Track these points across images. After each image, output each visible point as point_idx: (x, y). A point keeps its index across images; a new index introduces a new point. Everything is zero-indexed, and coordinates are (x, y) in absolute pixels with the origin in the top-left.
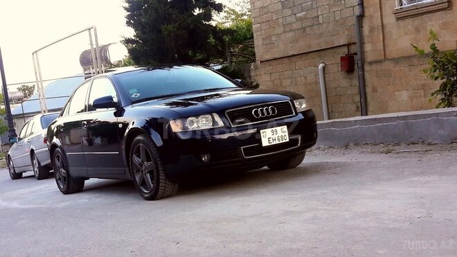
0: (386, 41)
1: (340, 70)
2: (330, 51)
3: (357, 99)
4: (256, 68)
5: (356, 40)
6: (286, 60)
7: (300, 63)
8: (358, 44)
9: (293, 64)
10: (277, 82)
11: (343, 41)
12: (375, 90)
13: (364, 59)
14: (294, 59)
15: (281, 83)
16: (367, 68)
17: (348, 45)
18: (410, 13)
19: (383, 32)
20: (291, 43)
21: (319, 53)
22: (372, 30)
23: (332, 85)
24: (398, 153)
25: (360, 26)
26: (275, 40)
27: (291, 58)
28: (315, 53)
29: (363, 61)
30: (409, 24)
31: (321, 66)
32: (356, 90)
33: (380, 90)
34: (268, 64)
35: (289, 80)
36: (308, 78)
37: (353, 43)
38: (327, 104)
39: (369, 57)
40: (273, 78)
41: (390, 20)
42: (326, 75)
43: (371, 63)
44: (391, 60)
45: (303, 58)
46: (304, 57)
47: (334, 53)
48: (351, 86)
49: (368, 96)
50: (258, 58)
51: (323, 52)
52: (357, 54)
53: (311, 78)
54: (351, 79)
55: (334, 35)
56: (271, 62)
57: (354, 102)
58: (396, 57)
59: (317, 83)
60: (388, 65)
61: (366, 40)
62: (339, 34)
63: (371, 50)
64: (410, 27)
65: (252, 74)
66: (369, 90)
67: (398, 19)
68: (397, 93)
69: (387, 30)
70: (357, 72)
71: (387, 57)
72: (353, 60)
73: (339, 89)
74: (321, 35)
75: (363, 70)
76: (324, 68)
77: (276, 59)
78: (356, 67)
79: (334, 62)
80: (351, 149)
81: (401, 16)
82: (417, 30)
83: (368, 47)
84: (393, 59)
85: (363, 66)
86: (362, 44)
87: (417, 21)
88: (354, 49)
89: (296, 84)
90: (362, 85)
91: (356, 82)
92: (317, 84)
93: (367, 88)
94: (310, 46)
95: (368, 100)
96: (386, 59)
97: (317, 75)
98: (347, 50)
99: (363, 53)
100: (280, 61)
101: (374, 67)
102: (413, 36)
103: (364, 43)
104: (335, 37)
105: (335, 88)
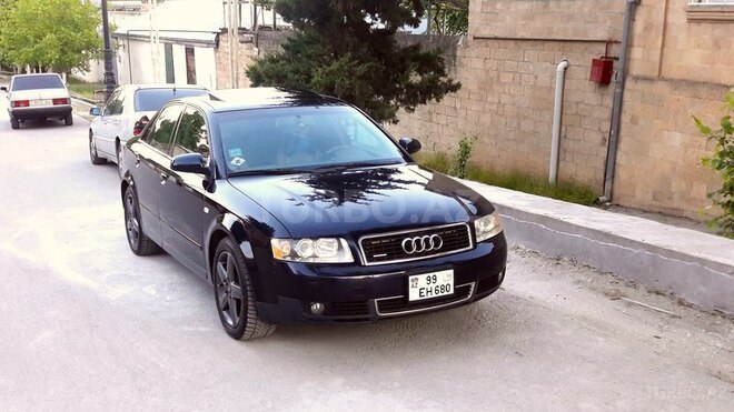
0: (666, 50)
1: (589, 77)
2: (578, 45)
3: (606, 126)
4: (466, 45)
5: (620, 37)
6: (512, 43)
7: (531, 52)
8: (622, 46)
9: (521, 52)
10: (493, 74)
11: (601, 35)
12: (634, 121)
13: (628, 70)
14: (523, 44)
15: (498, 77)
16: (629, 84)
17: (609, 43)
18: (710, 16)
19: (664, 35)
20: (523, 19)
21: (561, 44)
22: (648, 28)
23: (573, 98)
24: (630, 305)
25: (631, 18)
26: (502, 10)
27: (520, 43)
28: (557, 43)
29: (625, 73)
30: (707, 32)
31: (562, 65)
32: (606, 114)
33: (641, 122)
34: (484, 44)
35: (511, 76)
36: (539, 79)
37: (616, 42)
38: (561, 124)
39: (637, 68)
40: (488, 66)
41: (678, 19)
42: (567, 81)
43: (636, 79)
44: (667, 81)
45: (538, 47)
46: (539, 45)
47: (586, 49)
48: (601, 105)
49: (623, 127)
50: (471, 30)
51: (569, 44)
52: (618, 59)
53: (544, 80)
54: (602, 95)
55: (589, 23)
56: (490, 42)
57: (600, 130)
58: (677, 77)
59: (551, 89)
60: (660, 88)
61: (636, 41)
62: (597, 22)
63: (641, 59)
64: (706, 37)
65: (459, 53)
66: (625, 119)
67: (690, 20)
68: (666, 133)
69: (671, 32)
70: (613, 87)
71: (663, 74)
72: (612, 68)
73: (581, 106)
74: (570, 18)
75: (623, 87)
76: (565, 69)
77: (496, 38)
78: (613, 79)
79: (583, 64)
80: (563, 268)
81: (697, 17)
82: (717, 44)
83: (637, 53)
84: (671, 80)
85: (624, 80)
86: (629, 45)
87: (719, 30)
88: (616, 51)
89: (520, 83)
90: (617, 109)
91: (609, 101)
92: (550, 91)
93: (623, 115)
94: (550, 30)
95: (622, 133)
96: (660, 78)
97: (553, 77)
98: (604, 49)
99: (627, 59)
100: (502, 43)
101: (640, 86)
102: (707, 52)
103: (632, 46)
104: (590, 26)
105: (577, 103)
